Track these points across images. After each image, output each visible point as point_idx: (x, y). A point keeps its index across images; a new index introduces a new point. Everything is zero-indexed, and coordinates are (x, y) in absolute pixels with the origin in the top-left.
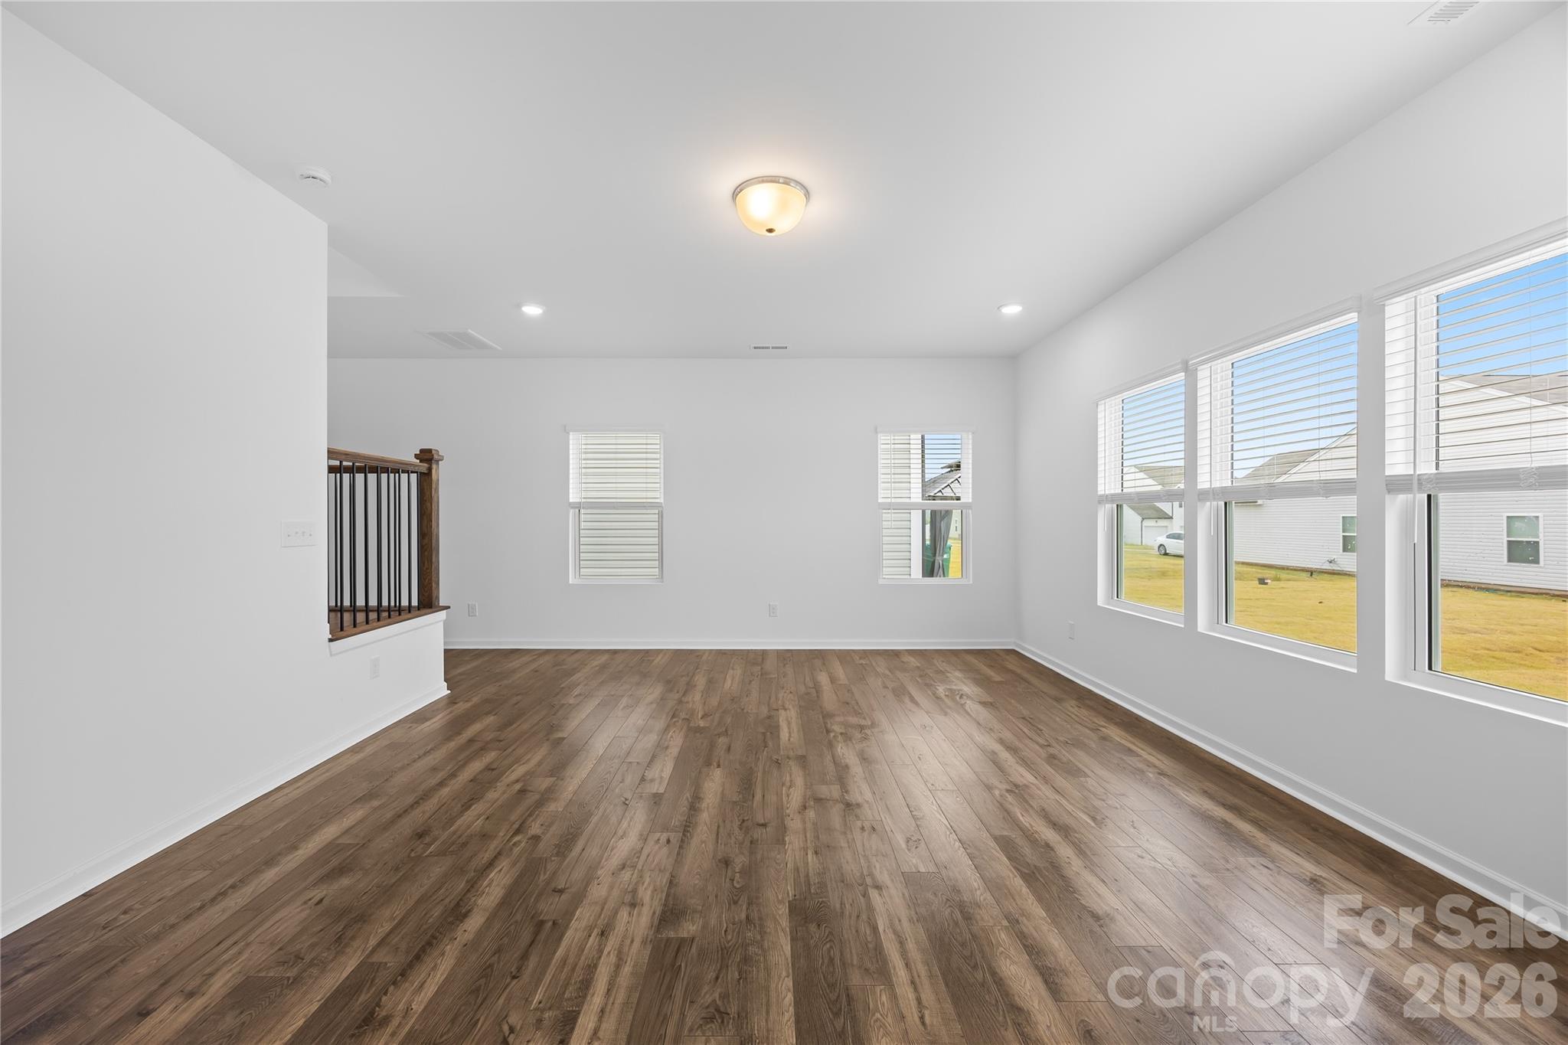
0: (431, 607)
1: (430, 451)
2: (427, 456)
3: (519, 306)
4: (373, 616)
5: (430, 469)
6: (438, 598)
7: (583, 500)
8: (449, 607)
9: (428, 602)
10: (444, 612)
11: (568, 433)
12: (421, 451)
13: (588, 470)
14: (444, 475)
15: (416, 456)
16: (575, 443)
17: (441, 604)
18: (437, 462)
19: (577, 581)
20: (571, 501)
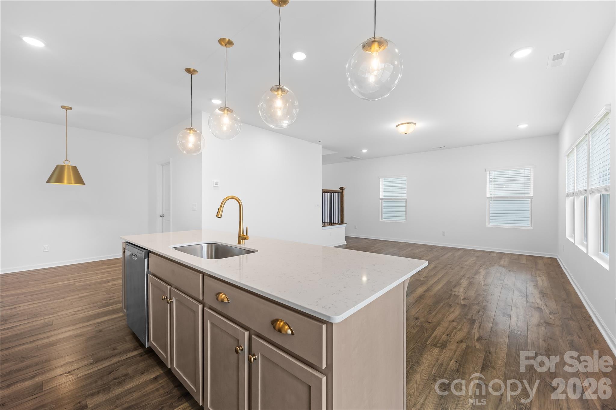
0: (342, 223)
1: (342, 187)
2: (342, 188)
3: (361, 150)
4: (326, 224)
5: (342, 192)
6: (344, 221)
7: (384, 197)
8: (346, 224)
9: (342, 222)
10: (345, 225)
11: (380, 179)
12: (341, 187)
13: (385, 188)
14: (346, 192)
15: (340, 189)
16: (381, 181)
17: (345, 223)
18: (344, 190)
19: (382, 221)
20: (380, 198)
